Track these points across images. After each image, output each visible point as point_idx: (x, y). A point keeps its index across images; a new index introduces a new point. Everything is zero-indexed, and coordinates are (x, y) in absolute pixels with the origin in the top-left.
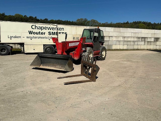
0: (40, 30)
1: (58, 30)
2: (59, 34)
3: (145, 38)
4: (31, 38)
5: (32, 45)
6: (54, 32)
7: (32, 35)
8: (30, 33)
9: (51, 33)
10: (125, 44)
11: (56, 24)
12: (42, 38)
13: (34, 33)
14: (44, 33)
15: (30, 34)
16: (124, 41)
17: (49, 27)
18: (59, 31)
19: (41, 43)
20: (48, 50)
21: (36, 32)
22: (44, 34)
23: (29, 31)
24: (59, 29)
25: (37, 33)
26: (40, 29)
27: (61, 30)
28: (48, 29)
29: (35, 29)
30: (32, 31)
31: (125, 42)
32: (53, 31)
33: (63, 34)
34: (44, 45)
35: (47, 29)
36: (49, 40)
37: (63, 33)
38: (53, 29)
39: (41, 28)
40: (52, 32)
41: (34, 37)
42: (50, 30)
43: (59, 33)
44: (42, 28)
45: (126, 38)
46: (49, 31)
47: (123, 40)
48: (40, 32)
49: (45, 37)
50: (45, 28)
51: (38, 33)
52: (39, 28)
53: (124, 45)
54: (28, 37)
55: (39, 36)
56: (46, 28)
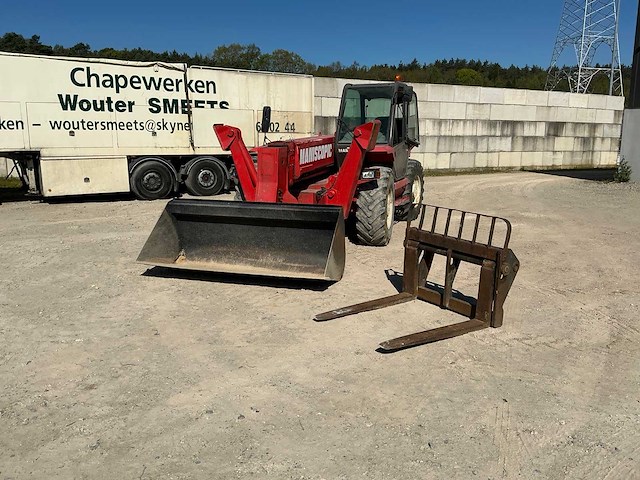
0: (111, 92)
1: (193, 91)
2: (195, 110)
3: (514, 124)
4: (72, 129)
5: (77, 158)
6: (175, 102)
7: (76, 115)
8: (67, 103)
9: (161, 104)
10: (442, 148)
11: (180, 66)
12: (120, 126)
13: (85, 106)
14: (131, 104)
15: (65, 108)
16: (440, 137)
17: (152, 79)
18: (194, 96)
19: (116, 152)
20: (148, 180)
21: (95, 102)
22: (130, 110)
23: (60, 96)
24: (193, 86)
25: (99, 106)
26: (112, 86)
27: (205, 89)
28: (148, 88)
29: (89, 85)
30: (76, 97)
31: (442, 141)
32: (171, 96)
33: (212, 107)
34: (130, 159)
35: (143, 85)
36: (154, 134)
37: (212, 104)
38: (167, 84)
39: (114, 82)
40: (166, 101)
41: (83, 122)
42: (157, 88)
43: (197, 106)
44: (121, 82)
45: (446, 127)
46: (153, 93)
47: (436, 133)
48: (109, 101)
49: (135, 123)
50: (133, 82)
51: (102, 102)
52: (108, 83)
53: (438, 153)
54: (55, 125)
55: (105, 116)
56: (140, 82)
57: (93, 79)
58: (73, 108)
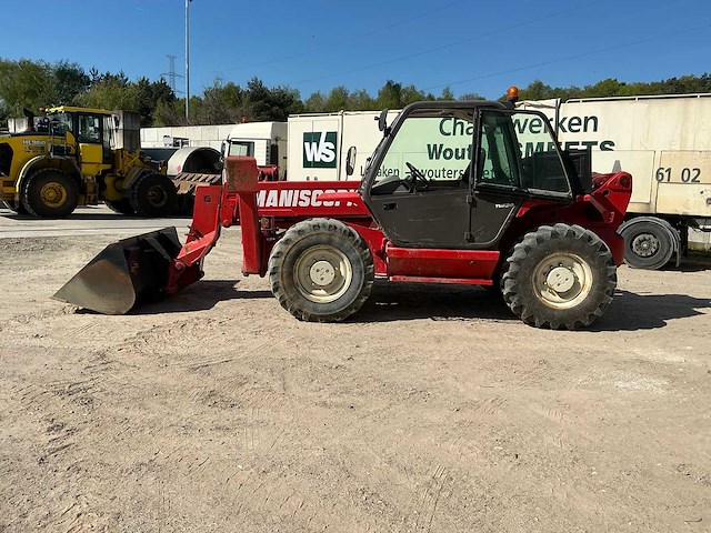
1: (564, 131)
4: (434, 177)
6: (540, 145)
7: (439, 164)
8: (434, 152)
9: (523, 149)
11: (552, 102)
13: (448, 154)
15: (431, 158)
18: (566, 137)
23: (429, 146)
24: (565, 125)
25: (460, 154)
27: (582, 127)
29: (454, 134)
30: (441, 146)
32: (536, 139)
37: (589, 145)
38: (534, 125)
40: (530, 145)
51: (463, 150)
57: (459, 127)
58: (437, 158)
